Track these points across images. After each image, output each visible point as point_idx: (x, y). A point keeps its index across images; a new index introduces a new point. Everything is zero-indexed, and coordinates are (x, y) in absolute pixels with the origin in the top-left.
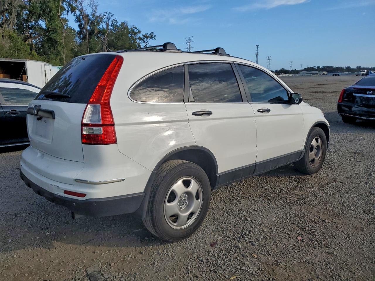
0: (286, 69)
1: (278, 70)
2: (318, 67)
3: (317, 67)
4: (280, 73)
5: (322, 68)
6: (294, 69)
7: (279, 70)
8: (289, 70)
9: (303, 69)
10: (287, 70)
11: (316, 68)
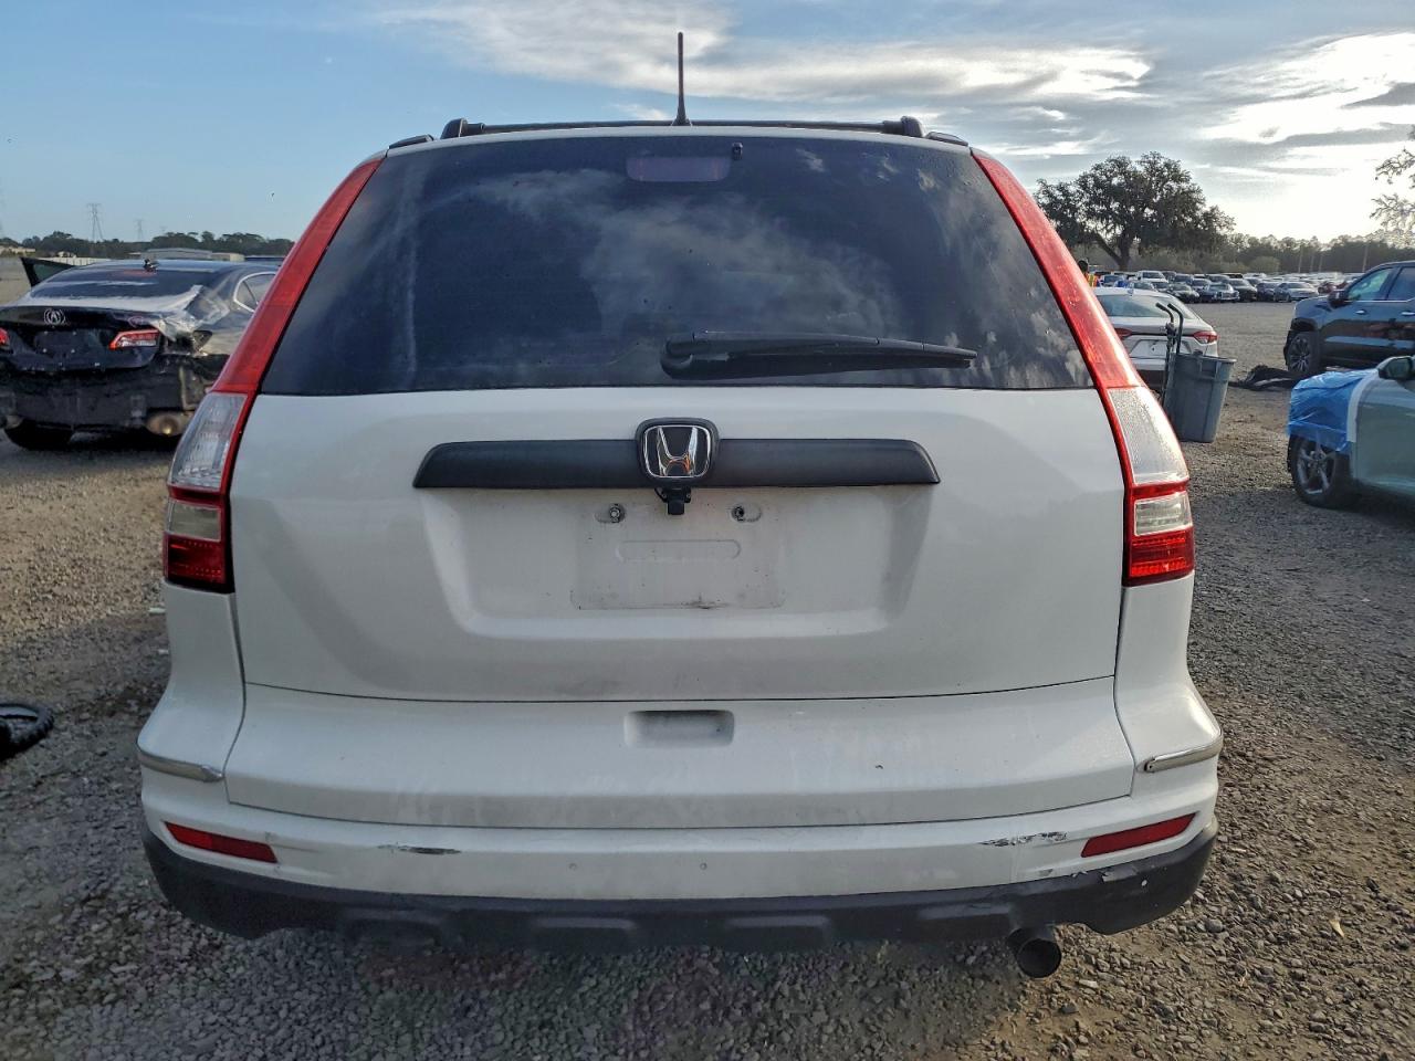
0: (76, 236)
1: (35, 238)
2: (207, 236)
3: (201, 232)
4: (51, 249)
5: (220, 241)
6: (110, 239)
7: (41, 239)
8: (87, 241)
9: (149, 239)
10: (78, 240)
11: (200, 239)
